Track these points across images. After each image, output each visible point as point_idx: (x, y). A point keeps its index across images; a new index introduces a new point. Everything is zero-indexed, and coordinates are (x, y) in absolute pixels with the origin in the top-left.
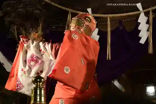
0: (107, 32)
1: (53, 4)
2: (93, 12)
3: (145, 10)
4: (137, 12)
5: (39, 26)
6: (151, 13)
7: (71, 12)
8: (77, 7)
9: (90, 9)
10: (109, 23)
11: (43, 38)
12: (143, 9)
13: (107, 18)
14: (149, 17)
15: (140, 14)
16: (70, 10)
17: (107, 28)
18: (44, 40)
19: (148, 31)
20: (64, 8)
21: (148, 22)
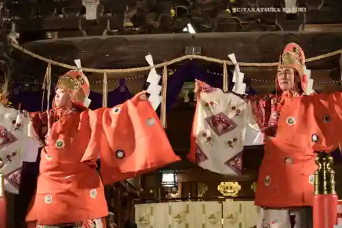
0: (102, 95)
1: (25, 51)
2: (83, 65)
3: (158, 66)
4: (146, 68)
5: (4, 82)
6: (165, 70)
7: (52, 65)
8: (59, 57)
9: (79, 60)
10: (105, 81)
11: (9, 101)
12: (155, 63)
13: (102, 74)
14: (162, 75)
15: (149, 71)
16: (50, 61)
17: (102, 89)
18: (10, 103)
19: (160, 95)
20: (41, 58)
21: (160, 83)
